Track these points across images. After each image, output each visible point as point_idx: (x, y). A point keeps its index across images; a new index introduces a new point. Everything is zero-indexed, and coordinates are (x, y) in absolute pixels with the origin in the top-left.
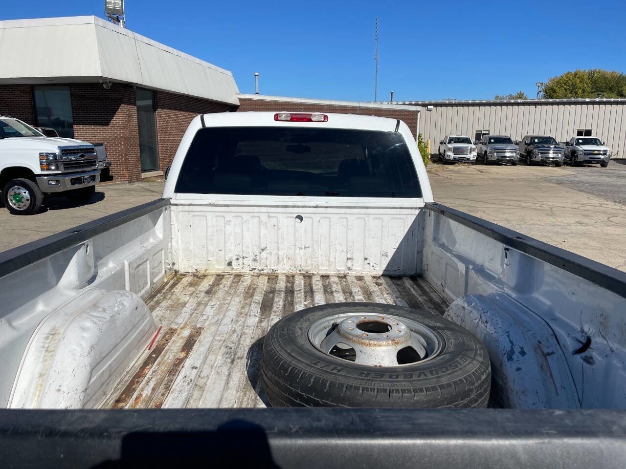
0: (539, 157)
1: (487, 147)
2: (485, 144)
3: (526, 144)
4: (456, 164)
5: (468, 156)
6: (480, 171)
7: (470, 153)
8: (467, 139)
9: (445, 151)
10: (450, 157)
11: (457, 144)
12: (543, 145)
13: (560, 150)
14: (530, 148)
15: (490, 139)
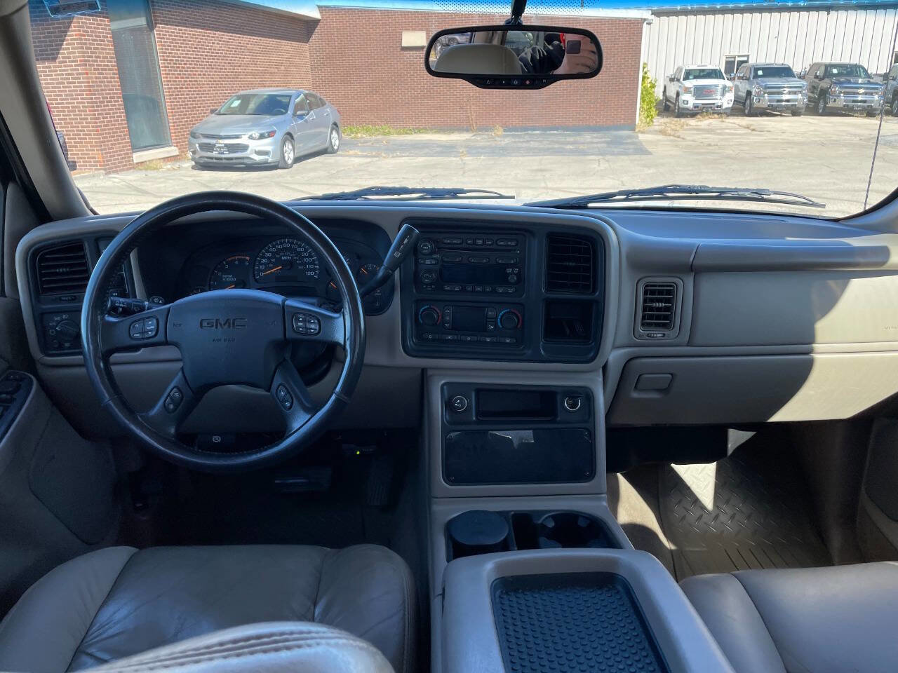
0: (842, 100)
1: (751, 84)
2: (748, 79)
3: (816, 77)
4: (699, 116)
5: (718, 102)
6: (748, 128)
7: (723, 94)
8: (715, 70)
9: (678, 94)
10: (687, 104)
11: (699, 80)
12: (848, 78)
13: (877, 89)
14: (824, 84)
15: (756, 70)
